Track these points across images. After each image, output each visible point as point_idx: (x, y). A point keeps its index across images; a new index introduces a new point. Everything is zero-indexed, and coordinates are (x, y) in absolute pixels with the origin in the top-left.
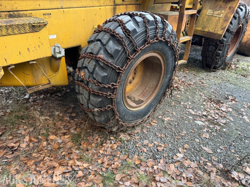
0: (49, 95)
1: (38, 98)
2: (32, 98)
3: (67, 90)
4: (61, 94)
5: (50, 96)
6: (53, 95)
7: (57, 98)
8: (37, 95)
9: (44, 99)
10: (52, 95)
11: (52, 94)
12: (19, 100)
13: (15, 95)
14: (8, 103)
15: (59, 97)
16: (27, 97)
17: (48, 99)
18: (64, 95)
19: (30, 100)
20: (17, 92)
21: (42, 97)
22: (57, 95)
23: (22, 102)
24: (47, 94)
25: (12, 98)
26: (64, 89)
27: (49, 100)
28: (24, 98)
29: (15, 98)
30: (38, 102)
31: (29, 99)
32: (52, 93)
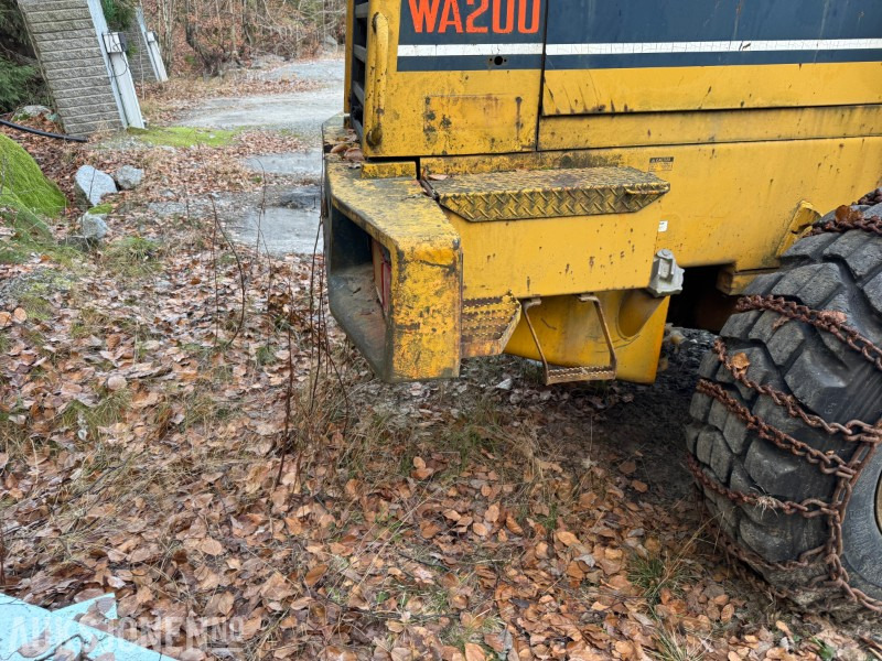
0: (566, 396)
1: (535, 397)
2: (517, 391)
3: (626, 393)
4: (603, 402)
5: (569, 400)
6: (580, 402)
7: (589, 413)
8: (532, 388)
9: (551, 404)
10: (574, 397)
11: (575, 395)
12: (483, 391)
13: (474, 372)
14: (455, 390)
15: (598, 411)
16: (505, 385)
17: (563, 408)
18: (613, 408)
19: (512, 398)
20: (480, 366)
21: (545, 396)
22: (590, 404)
23: (490, 397)
24: (562, 393)
25: (465, 379)
26: (616, 389)
27: (564, 410)
28: (498, 386)
29: (473, 381)
30: (532, 408)
31: (509, 393)
32: (577, 392)
